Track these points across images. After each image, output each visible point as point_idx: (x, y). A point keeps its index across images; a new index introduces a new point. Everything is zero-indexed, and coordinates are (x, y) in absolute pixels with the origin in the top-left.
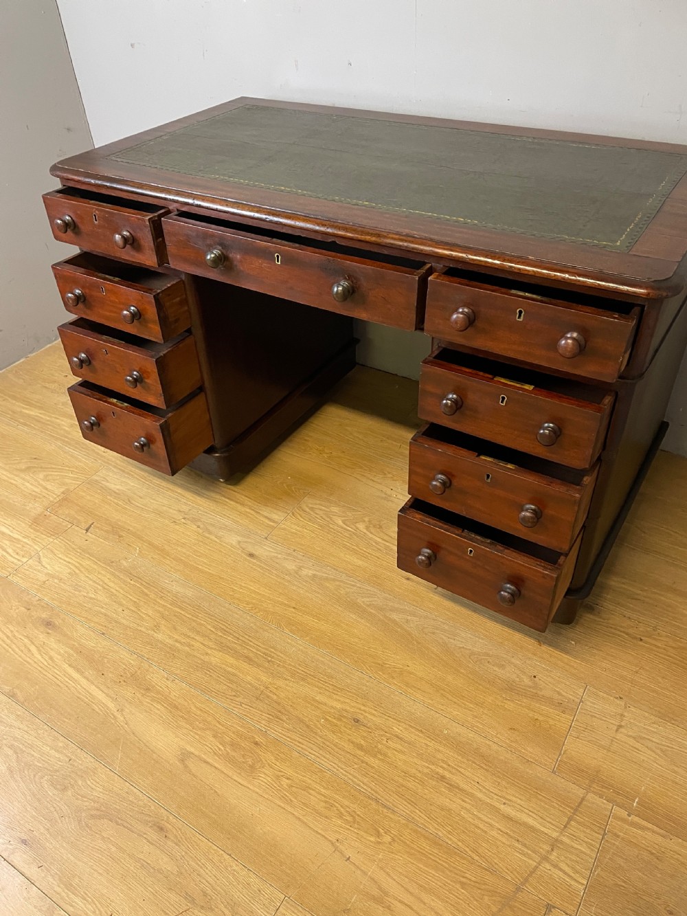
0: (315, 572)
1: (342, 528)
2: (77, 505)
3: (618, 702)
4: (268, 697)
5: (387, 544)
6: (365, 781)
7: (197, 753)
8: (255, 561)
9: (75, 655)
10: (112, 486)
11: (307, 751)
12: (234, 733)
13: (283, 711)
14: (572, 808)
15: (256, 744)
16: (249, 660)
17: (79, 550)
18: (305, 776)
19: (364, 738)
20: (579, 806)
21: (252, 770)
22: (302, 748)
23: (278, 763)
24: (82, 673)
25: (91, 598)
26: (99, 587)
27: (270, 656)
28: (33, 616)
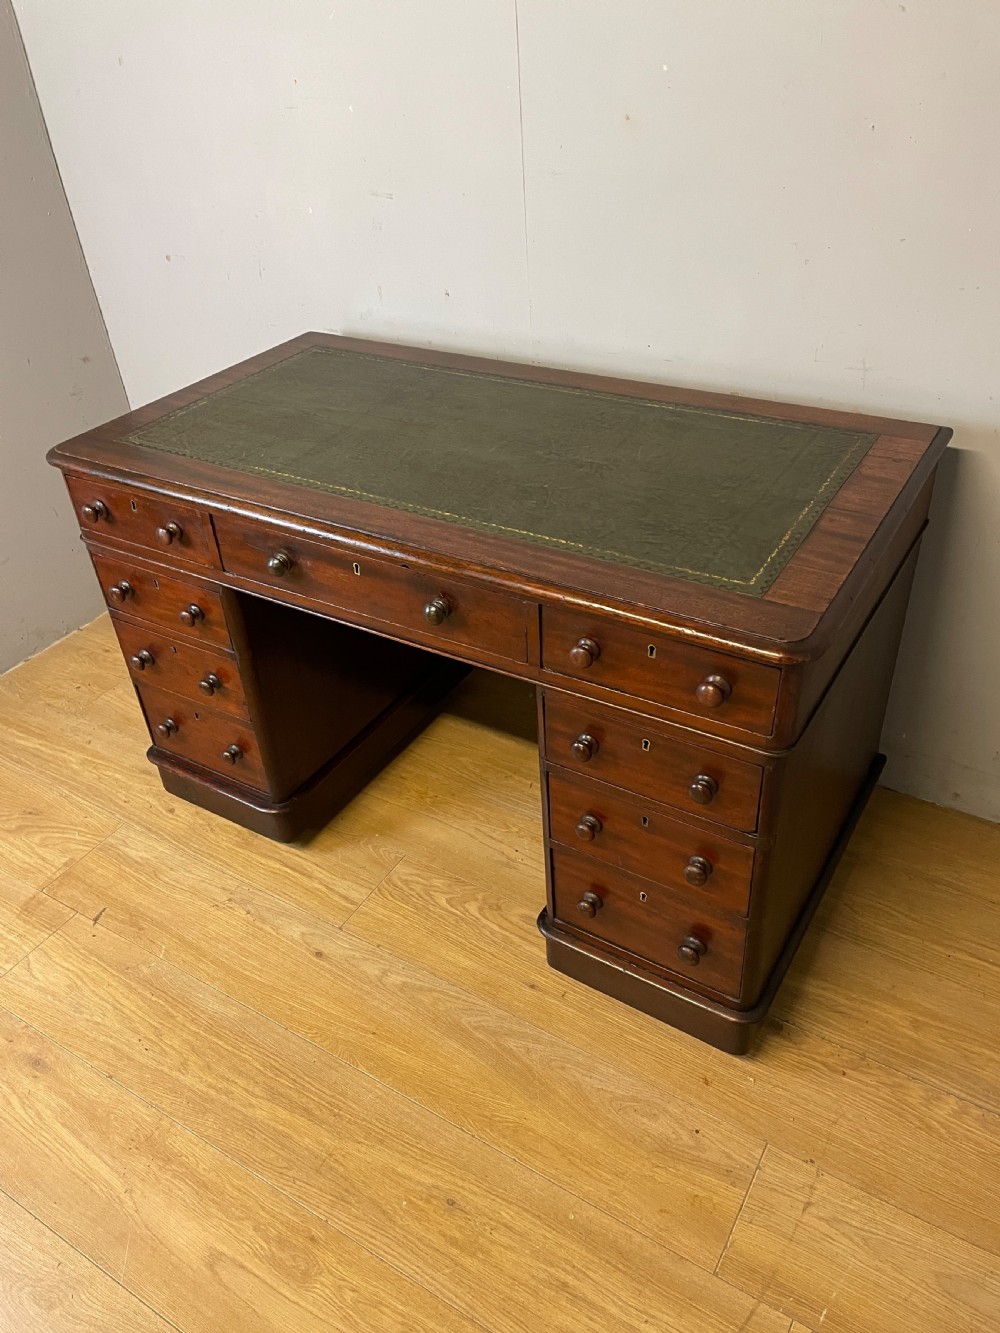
0: (404, 980)
1: (447, 910)
2: (84, 882)
3: (807, 1166)
4: (331, 1168)
5: (507, 934)
6: (459, 1291)
7: (230, 1253)
8: (324, 963)
9: (71, 1109)
10: (133, 853)
11: (381, 1249)
12: (282, 1223)
13: (351, 1190)
14: (737, 1326)
15: (312, 1239)
16: (307, 1112)
17: (83, 951)
18: (377, 1287)
19: (460, 1228)
20: (746, 1323)
21: (304, 1279)
22: (374, 1245)
23: (340, 1268)
24: (79, 1137)
25: (98, 1023)
26: (108, 1005)
27: (338, 1107)
28: (16, 1052)
